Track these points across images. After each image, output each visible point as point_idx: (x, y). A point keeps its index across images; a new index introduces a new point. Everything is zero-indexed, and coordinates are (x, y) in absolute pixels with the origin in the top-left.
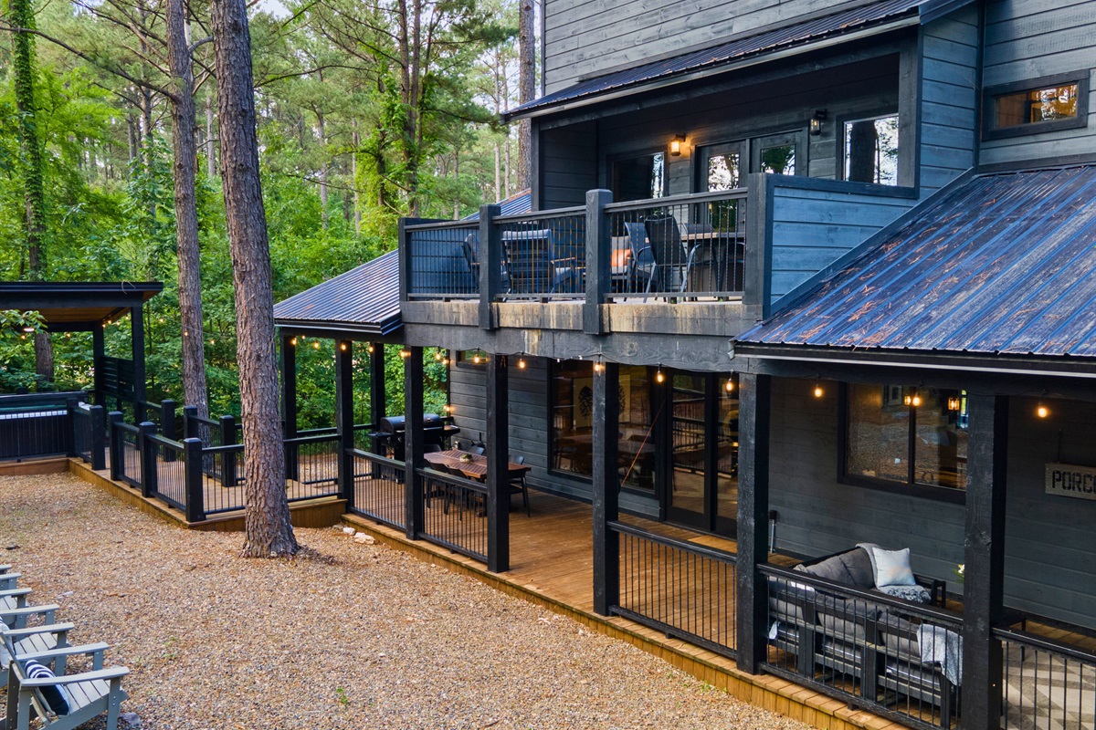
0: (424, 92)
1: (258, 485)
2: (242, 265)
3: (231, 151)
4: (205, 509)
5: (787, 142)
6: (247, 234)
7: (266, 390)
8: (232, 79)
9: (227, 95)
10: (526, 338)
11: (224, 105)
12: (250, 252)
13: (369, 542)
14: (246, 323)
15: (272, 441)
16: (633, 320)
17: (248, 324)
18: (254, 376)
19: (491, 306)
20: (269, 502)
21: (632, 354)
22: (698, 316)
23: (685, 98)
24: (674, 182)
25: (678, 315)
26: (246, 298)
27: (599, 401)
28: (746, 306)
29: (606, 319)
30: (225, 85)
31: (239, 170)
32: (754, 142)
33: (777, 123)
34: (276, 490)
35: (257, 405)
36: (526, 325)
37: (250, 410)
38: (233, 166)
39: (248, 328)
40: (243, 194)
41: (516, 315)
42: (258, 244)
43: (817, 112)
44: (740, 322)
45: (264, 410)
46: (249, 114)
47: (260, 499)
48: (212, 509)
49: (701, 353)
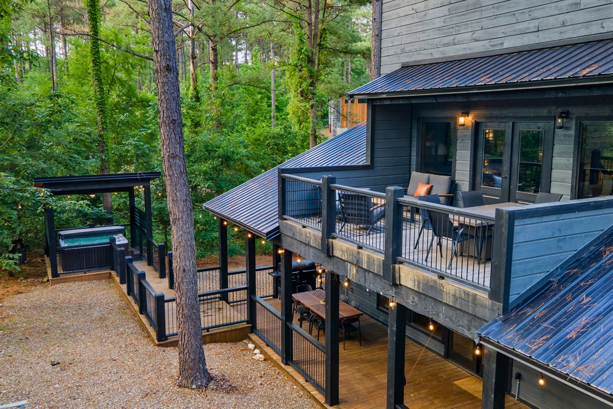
0: (321, 38)
1: (185, 346)
2: (174, 215)
3: (166, 145)
4: (167, 333)
5: (538, 128)
6: (176, 196)
7: (189, 289)
8: (166, 101)
9: (163, 111)
10: (349, 267)
11: (162, 117)
12: (178, 207)
13: (261, 359)
14: (177, 249)
15: (193, 320)
16: (415, 282)
17: (178, 250)
18: (182, 281)
19: (328, 241)
20: (191, 356)
21: (413, 304)
22: (458, 295)
23: (465, 100)
24: (460, 142)
25: (444, 290)
26: (177, 234)
27: (392, 326)
28: (491, 301)
29: (397, 275)
30: (162, 105)
31: (172, 157)
32: (515, 124)
33: (532, 115)
34: (196, 348)
35: (183, 298)
36: (349, 260)
37: (179, 301)
38: (168, 154)
39: (178, 252)
40: (174, 171)
41: (343, 251)
42: (183, 201)
43: (561, 113)
44: (486, 310)
45: (187, 301)
46: (177, 122)
47: (186, 353)
48: (171, 332)
49: (459, 321)
